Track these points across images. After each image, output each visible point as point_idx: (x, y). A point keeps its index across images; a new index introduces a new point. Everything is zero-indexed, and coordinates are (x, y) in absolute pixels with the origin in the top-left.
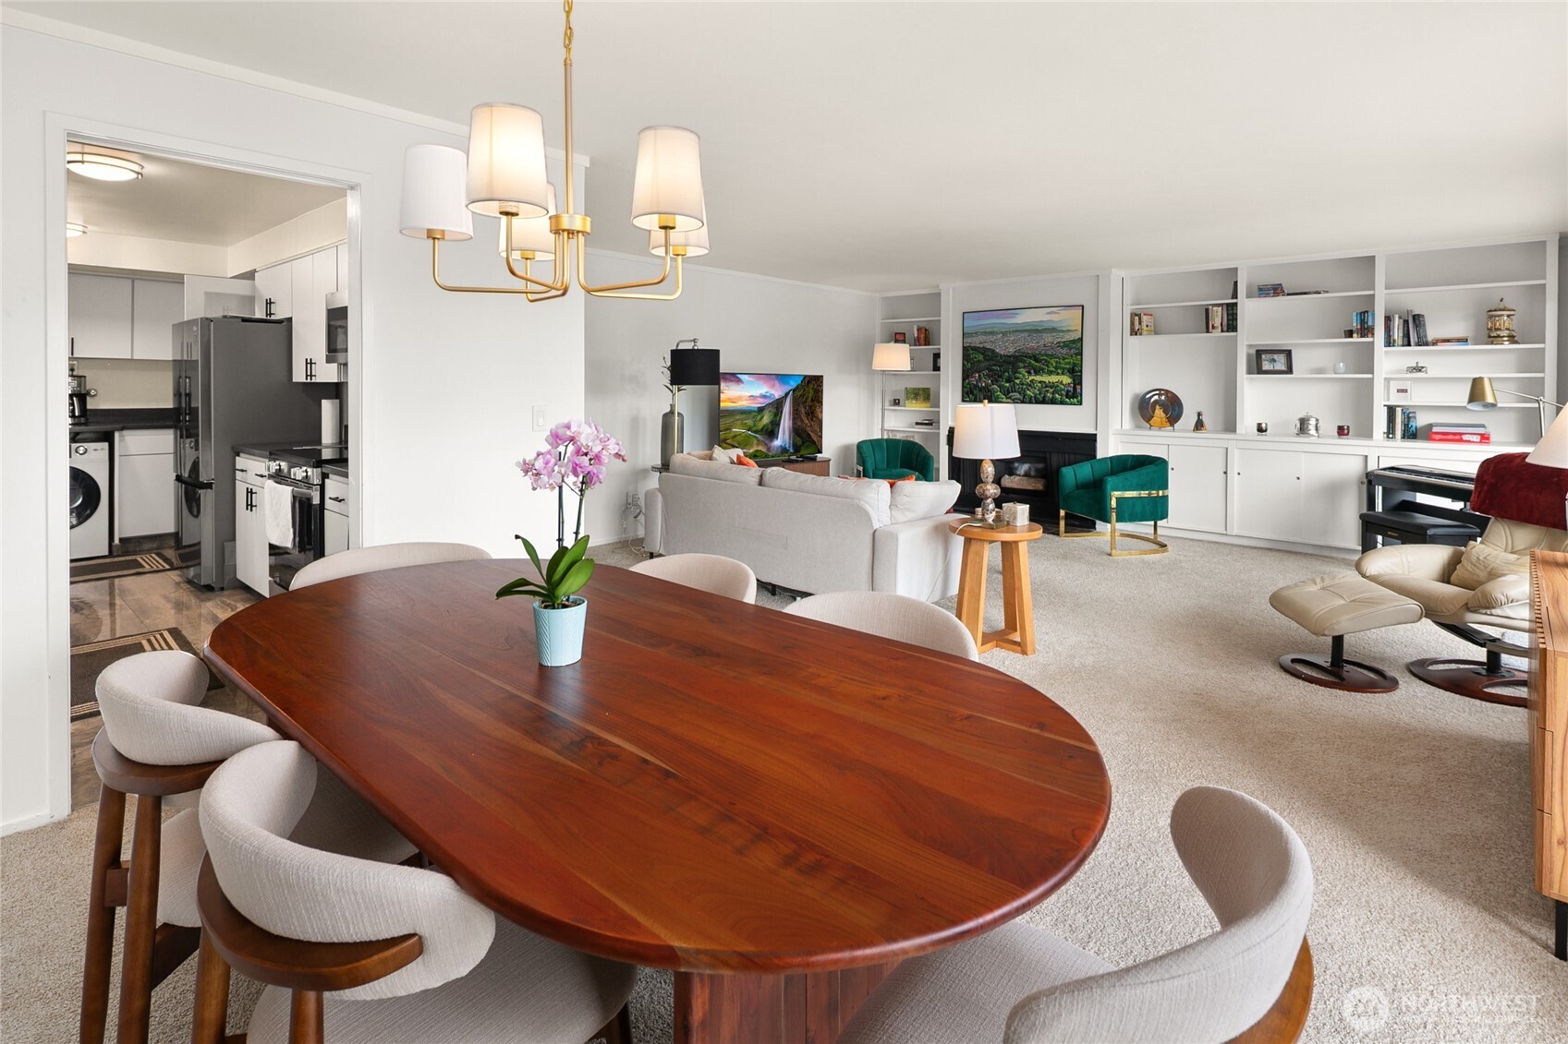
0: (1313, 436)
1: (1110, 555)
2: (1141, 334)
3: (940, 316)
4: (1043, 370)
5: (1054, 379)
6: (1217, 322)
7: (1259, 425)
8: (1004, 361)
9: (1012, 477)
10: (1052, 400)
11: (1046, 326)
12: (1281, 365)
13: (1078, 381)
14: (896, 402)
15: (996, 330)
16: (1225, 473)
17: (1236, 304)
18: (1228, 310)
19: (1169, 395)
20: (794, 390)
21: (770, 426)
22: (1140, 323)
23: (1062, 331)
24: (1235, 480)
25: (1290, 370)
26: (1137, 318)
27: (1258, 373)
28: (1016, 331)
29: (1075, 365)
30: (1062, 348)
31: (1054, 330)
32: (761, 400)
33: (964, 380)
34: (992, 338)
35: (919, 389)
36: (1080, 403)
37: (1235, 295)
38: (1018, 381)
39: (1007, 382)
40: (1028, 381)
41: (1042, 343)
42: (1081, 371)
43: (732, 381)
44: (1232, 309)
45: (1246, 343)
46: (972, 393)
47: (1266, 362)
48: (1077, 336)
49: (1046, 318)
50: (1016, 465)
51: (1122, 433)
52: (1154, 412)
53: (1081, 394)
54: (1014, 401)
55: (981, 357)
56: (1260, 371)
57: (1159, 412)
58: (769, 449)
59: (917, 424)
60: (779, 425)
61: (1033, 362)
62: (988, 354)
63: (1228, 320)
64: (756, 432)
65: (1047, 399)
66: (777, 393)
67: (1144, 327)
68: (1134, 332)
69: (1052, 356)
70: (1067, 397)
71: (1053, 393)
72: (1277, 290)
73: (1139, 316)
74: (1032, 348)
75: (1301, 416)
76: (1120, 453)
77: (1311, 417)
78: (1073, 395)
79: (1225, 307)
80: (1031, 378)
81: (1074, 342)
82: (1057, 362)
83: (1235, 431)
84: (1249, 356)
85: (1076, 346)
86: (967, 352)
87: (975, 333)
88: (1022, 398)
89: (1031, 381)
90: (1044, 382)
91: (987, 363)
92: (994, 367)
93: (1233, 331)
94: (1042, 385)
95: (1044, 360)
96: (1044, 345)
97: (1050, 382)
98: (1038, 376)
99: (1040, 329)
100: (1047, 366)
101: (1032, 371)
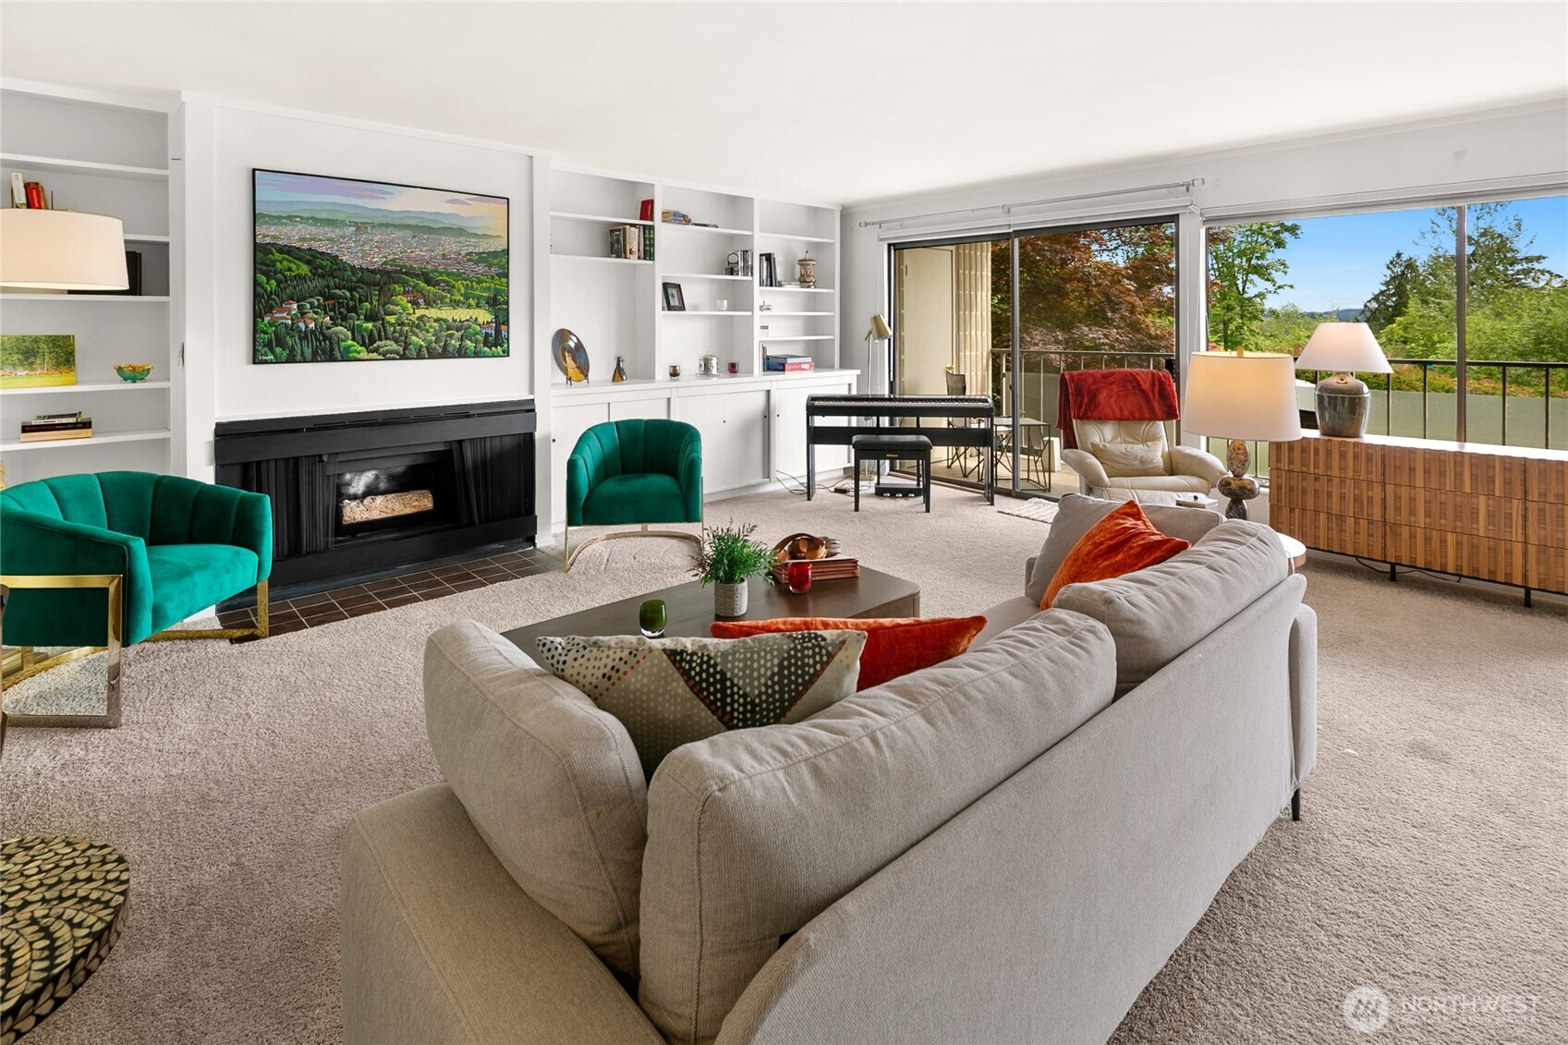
4: (443, 298)
5: (462, 314)
6: (634, 246)
8: (360, 281)
10: (459, 349)
11: (447, 223)
12: (677, 301)
13: (502, 320)
15: (340, 217)
17: (653, 227)
23: (475, 235)
25: (681, 306)
28: (387, 225)
29: (497, 292)
30: (477, 263)
31: (460, 231)
33: (257, 315)
34: (330, 232)
36: (507, 353)
38: (392, 319)
39: (367, 319)
40: (413, 318)
41: (439, 251)
42: (507, 303)
44: (649, 233)
45: (661, 274)
46: (281, 344)
47: (670, 298)
48: (501, 246)
49: (445, 209)
50: (348, 477)
52: (566, 361)
53: (508, 339)
54: (386, 356)
55: (304, 269)
57: (569, 360)
61: (422, 284)
62: (322, 264)
63: (645, 245)
65: (450, 349)
69: (458, 276)
70: (485, 345)
71: (465, 339)
74: (421, 260)
78: (498, 342)
79: (641, 229)
80: (419, 313)
81: (495, 254)
82: (469, 287)
83: (654, 378)
85: (498, 262)
86: (268, 255)
87: (289, 218)
88: (401, 349)
89: (418, 319)
90: (445, 321)
91: (320, 283)
92: (337, 291)
93: (650, 259)
94: (441, 326)
95: (444, 281)
96: (443, 255)
97: (454, 321)
98: (433, 310)
99: (435, 227)
100: (449, 292)
101: (421, 301)
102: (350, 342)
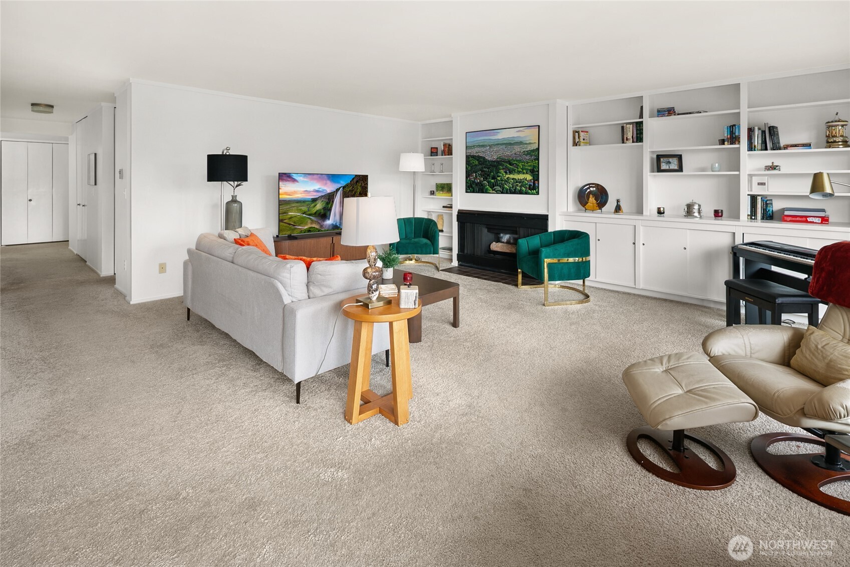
0: (696, 217)
1: (544, 305)
2: (580, 145)
3: (452, 136)
4: (514, 170)
5: (521, 177)
6: (630, 135)
7: (659, 209)
8: (491, 165)
9: (497, 244)
10: (520, 191)
11: (516, 140)
12: (674, 165)
13: (536, 178)
14: (432, 193)
15: (486, 144)
16: (634, 244)
17: (642, 122)
18: (636, 127)
19: (599, 187)
20: (344, 187)
21: (322, 211)
22: (579, 138)
23: (526, 144)
24: (641, 249)
25: (680, 169)
26: (577, 134)
27: (658, 172)
28: (498, 144)
29: (534, 167)
30: (526, 155)
31: (521, 143)
32: (315, 194)
33: (467, 178)
34: (483, 149)
35: (444, 184)
36: (538, 193)
37: (641, 116)
38: (499, 178)
39: (492, 179)
40: (505, 178)
41: (513, 152)
42: (538, 171)
43: (288, 181)
44: (640, 126)
45: (649, 150)
46: (472, 187)
47: (664, 164)
48: (535, 146)
49: (516, 135)
50: (502, 235)
51: (567, 214)
52: (588, 199)
53: (538, 187)
54: (497, 192)
55: (477, 163)
56: (659, 170)
57: (592, 200)
58: (321, 226)
59: (444, 207)
60: (330, 210)
61: (508, 165)
62: (481, 160)
63: (637, 134)
64: (310, 215)
65: (517, 190)
66: (329, 188)
67: (582, 140)
68: (575, 144)
69: (520, 161)
70: (529, 189)
71: (521, 187)
72: (670, 112)
73: (578, 132)
74: (508, 156)
75: (688, 202)
76: (564, 228)
77: (695, 203)
78: (533, 188)
79: (635, 125)
80: (507, 176)
81: (533, 151)
82: (523, 165)
83: (643, 214)
84: (652, 159)
85: (535, 154)
86: (469, 159)
87: (474, 146)
88: (501, 190)
89: (507, 178)
90: (515, 179)
91: (480, 167)
92: (485, 169)
93: (640, 142)
94: (514, 181)
95: (515, 164)
96: (515, 153)
97: (519, 179)
98: (511, 175)
99: (512, 142)
100: (517, 168)
101: (508, 172)
102: (488, 187)
